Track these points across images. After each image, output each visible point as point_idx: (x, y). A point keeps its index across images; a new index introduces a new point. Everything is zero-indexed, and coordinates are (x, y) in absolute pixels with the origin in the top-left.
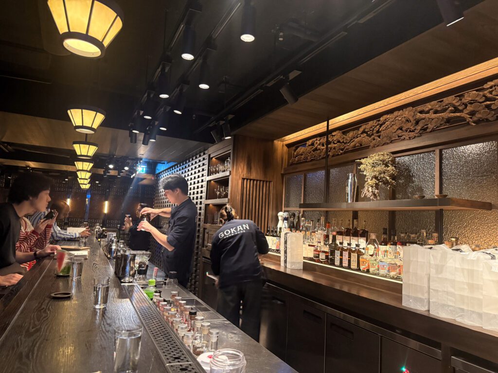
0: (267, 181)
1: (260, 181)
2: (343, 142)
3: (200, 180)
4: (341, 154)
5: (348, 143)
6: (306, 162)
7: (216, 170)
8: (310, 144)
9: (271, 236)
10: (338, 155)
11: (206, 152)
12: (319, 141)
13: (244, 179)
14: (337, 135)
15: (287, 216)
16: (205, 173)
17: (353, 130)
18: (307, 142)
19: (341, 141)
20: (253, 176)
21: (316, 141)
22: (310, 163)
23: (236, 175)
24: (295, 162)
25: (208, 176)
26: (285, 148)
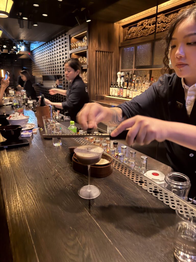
0: (110, 52)
1: (106, 52)
2: (165, 22)
3: (64, 53)
4: (164, 31)
5: (169, 23)
6: (137, 38)
7: (75, 46)
8: (140, 24)
9: (115, 87)
10: (161, 32)
11: (67, 33)
12: (147, 22)
13: (96, 51)
14: (161, 17)
15: (123, 75)
16: (68, 48)
17: (174, 13)
18: (138, 23)
19: (164, 22)
20: (102, 49)
21: (144, 23)
22: (140, 38)
23: (92, 49)
24: (129, 38)
25: (70, 50)
26: (122, 28)
